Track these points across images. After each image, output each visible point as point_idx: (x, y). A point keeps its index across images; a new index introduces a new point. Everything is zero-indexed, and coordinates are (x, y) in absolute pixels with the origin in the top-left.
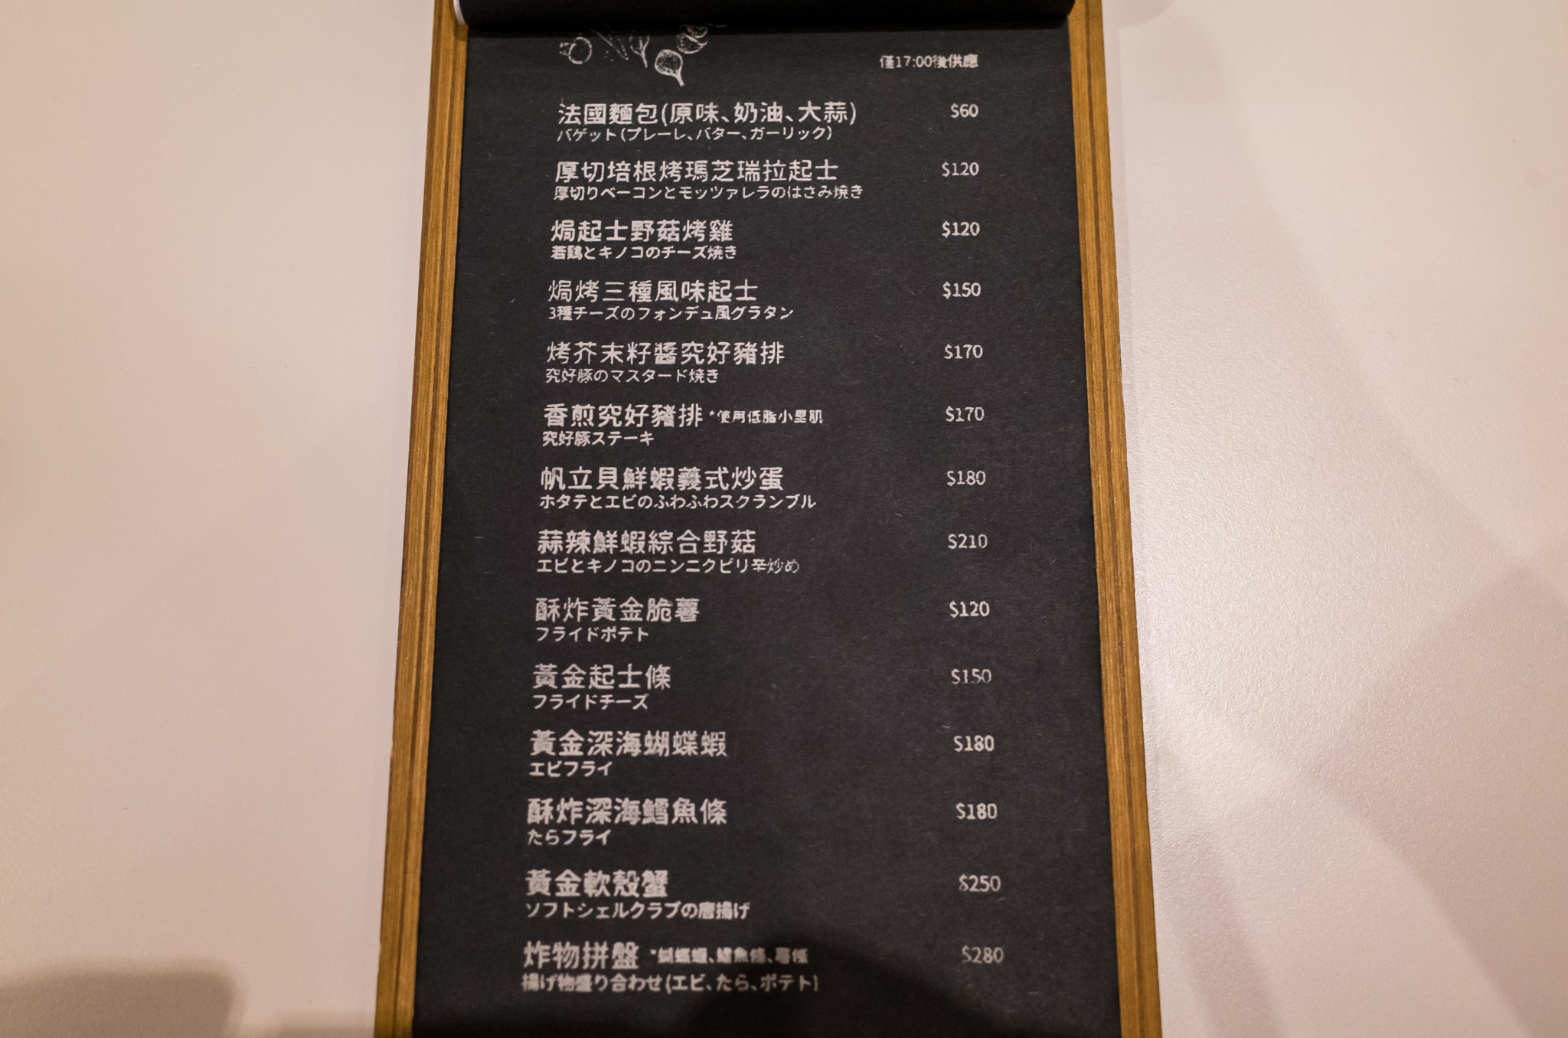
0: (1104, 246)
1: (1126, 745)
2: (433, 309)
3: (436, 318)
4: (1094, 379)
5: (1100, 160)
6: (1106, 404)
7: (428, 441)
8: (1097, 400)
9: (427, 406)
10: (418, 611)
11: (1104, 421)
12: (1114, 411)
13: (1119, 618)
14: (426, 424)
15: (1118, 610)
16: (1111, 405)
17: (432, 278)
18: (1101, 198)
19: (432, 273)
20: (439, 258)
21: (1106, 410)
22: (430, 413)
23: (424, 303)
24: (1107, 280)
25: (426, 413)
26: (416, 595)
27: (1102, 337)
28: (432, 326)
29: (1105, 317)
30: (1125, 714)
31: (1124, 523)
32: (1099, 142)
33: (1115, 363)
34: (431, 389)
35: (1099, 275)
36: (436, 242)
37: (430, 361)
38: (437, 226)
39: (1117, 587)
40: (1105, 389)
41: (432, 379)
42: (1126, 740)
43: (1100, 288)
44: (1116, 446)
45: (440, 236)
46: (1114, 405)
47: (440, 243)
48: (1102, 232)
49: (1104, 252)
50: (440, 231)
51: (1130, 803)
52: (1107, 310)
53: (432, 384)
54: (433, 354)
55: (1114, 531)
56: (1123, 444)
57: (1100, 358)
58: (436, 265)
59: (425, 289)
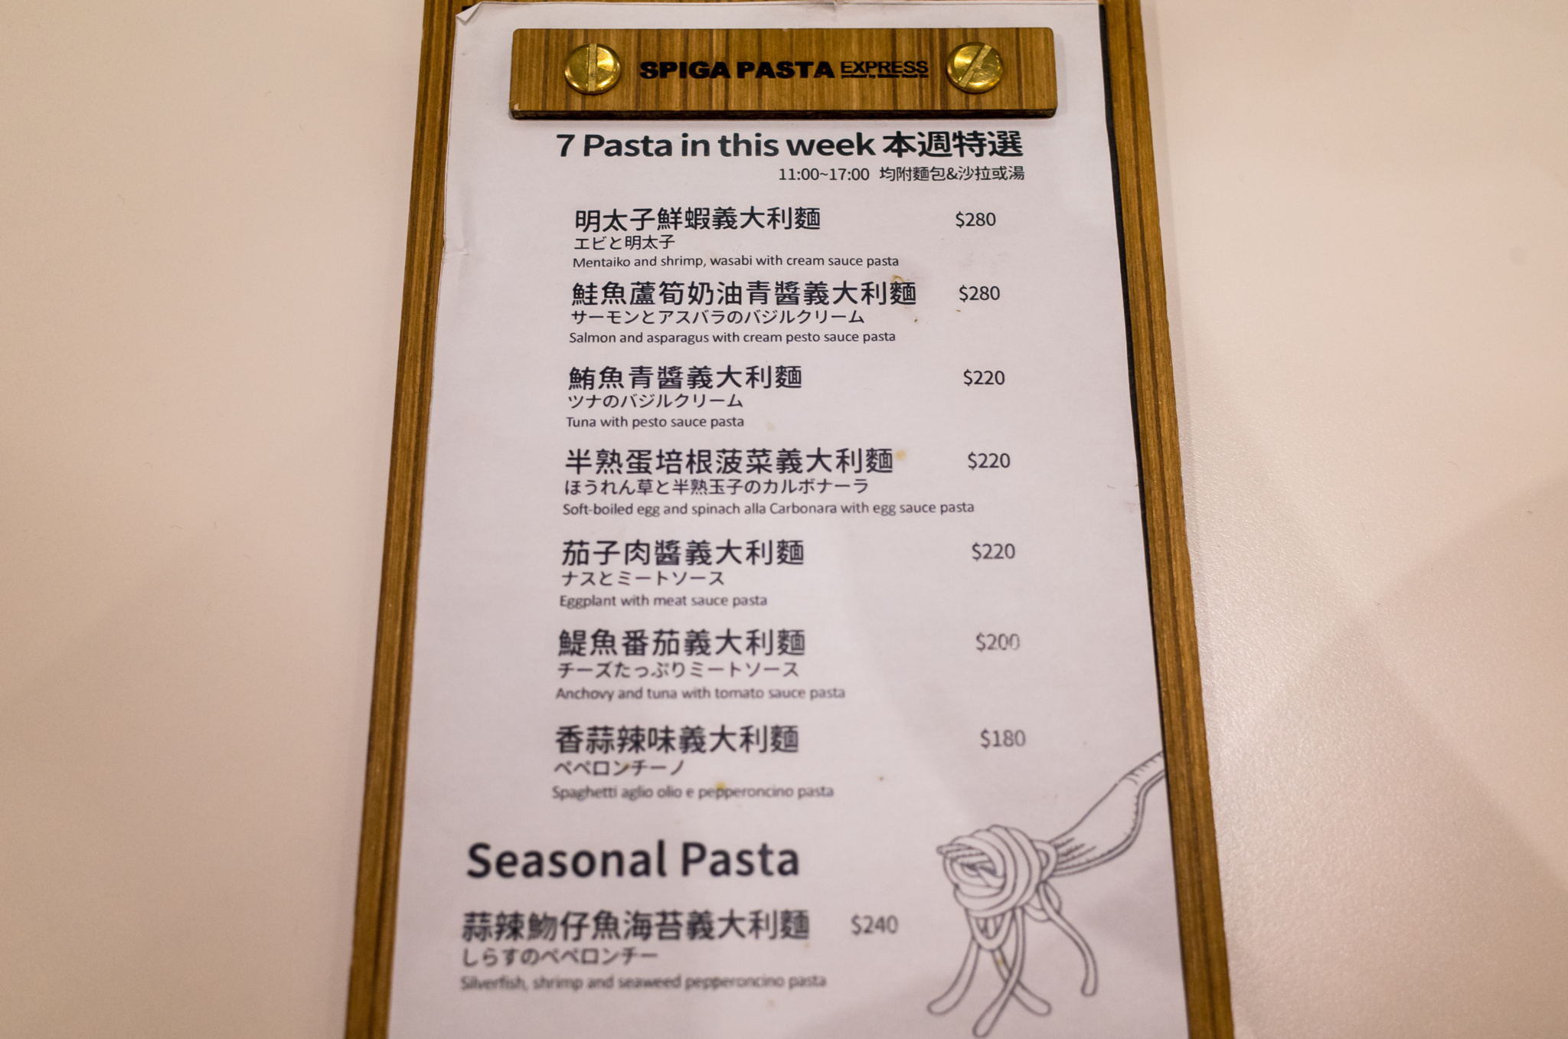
0: (1162, 380)
1: (1206, 949)
2: (410, 447)
3: (412, 456)
4: (1155, 527)
5: (1154, 286)
6: (1169, 555)
7: (401, 595)
8: (1159, 550)
9: (401, 556)
10: (386, 792)
11: (1167, 574)
12: (1179, 563)
13: (1192, 800)
14: (399, 576)
15: (1191, 790)
16: (1176, 556)
17: (409, 412)
18: (1157, 327)
19: (409, 407)
20: (417, 389)
21: (1170, 561)
22: (404, 564)
23: (400, 440)
24: (1166, 417)
25: (400, 564)
26: (384, 774)
27: (1163, 480)
28: (408, 466)
29: (1165, 460)
30: (1203, 911)
31: (1194, 690)
32: (1152, 267)
33: (1178, 509)
34: (406, 537)
35: (1157, 412)
36: (415, 372)
37: (405, 504)
38: (415, 355)
39: (1189, 763)
40: (1168, 539)
41: (407, 526)
42: (1206, 943)
43: (1158, 426)
44: (1182, 602)
45: (419, 365)
46: (1178, 555)
47: (418, 373)
48: (1160, 364)
49: (1162, 386)
50: (419, 360)
51: (1213, 1017)
52: (1167, 450)
53: (407, 531)
54: (409, 496)
55: (1183, 698)
56: (1190, 600)
57: (1161, 504)
58: (413, 398)
59: (401, 425)
